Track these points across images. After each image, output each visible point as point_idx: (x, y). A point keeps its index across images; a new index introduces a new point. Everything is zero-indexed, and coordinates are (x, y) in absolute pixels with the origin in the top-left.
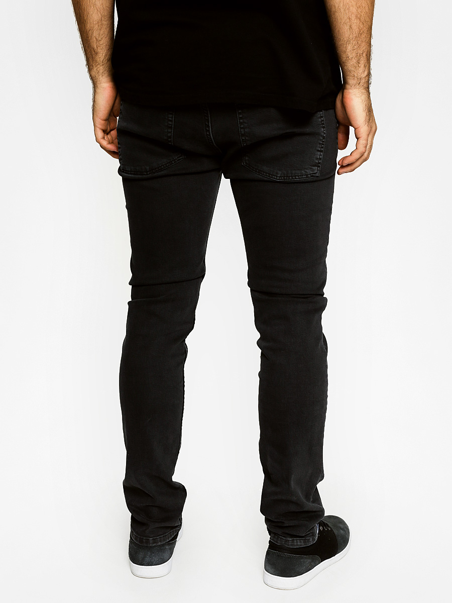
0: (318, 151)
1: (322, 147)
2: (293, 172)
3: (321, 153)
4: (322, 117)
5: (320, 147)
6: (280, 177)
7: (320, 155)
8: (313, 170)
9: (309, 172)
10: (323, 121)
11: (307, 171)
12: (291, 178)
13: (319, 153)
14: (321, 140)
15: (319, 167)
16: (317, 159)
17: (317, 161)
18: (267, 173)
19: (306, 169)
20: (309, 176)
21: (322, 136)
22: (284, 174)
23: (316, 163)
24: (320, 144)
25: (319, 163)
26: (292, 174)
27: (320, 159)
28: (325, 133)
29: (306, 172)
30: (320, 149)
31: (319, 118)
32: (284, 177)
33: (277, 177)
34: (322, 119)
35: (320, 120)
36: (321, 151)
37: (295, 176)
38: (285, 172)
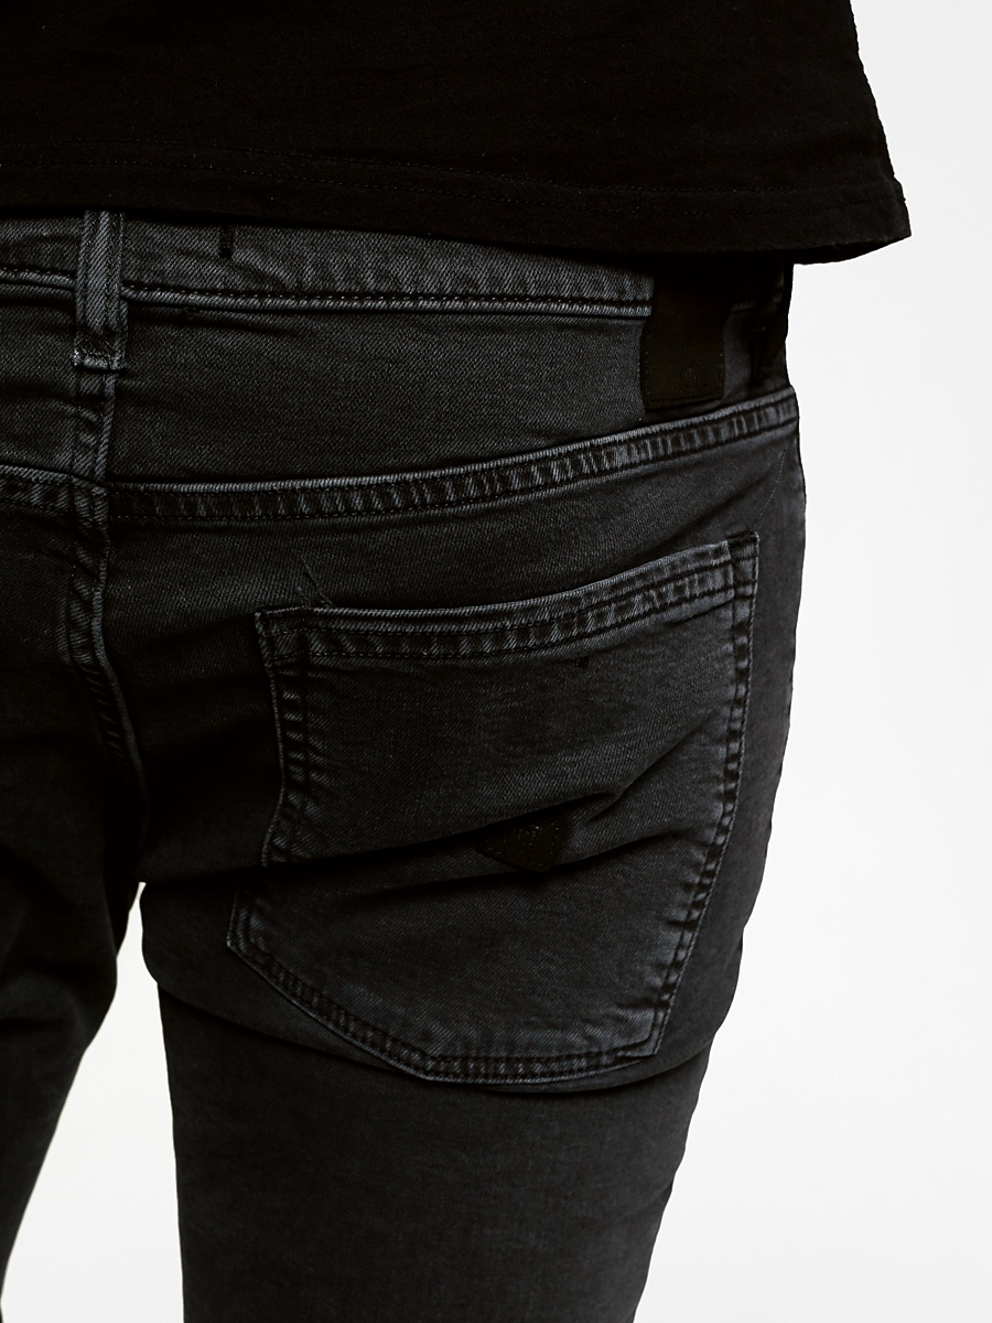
0: (674, 924)
1: (698, 905)
2: (524, 1035)
3: (688, 936)
4: (734, 735)
5: (684, 906)
6: (443, 1058)
7: (680, 946)
8: (632, 1029)
9: (608, 1037)
10: (735, 757)
11: (597, 1032)
12: (502, 1069)
13: (675, 937)
14: (697, 865)
15: (665, 1005)
16: (660, 966)
17: (658, 982)
18: (366, 1025)
19: (595, 1024)
20: (605, 1060)
21: (703, 845)
22: (467, 1047)
23: (654, 989)
24: (688, 887)
25: (668, 988)
26: (511, 1046)
27: (677, 965)
28: (723, 830)
29: (590, 1038)
30: (682, 916)
31: (719, 741)
32: (465, 1059)
33: (424, 1055)
34: (734, 746)
35: (722, 751)
36: (689, 925)
37: (529, 1060)
38: (473, 1033)
